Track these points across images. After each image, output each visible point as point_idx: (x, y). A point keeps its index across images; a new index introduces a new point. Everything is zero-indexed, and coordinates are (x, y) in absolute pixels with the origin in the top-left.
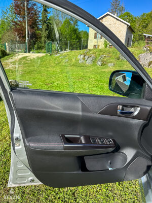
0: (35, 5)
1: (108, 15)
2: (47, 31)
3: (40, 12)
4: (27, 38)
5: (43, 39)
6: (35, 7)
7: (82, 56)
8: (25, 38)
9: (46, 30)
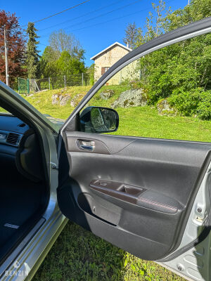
0: (19, 33)
1: (116, 45)
2: (35, 66)
3: (25, 41)
4: (7, 76)
5: (30, 76)
6: (19, 36)
7: (56, 96)
8: (5, 75)
9: (34, 64)
